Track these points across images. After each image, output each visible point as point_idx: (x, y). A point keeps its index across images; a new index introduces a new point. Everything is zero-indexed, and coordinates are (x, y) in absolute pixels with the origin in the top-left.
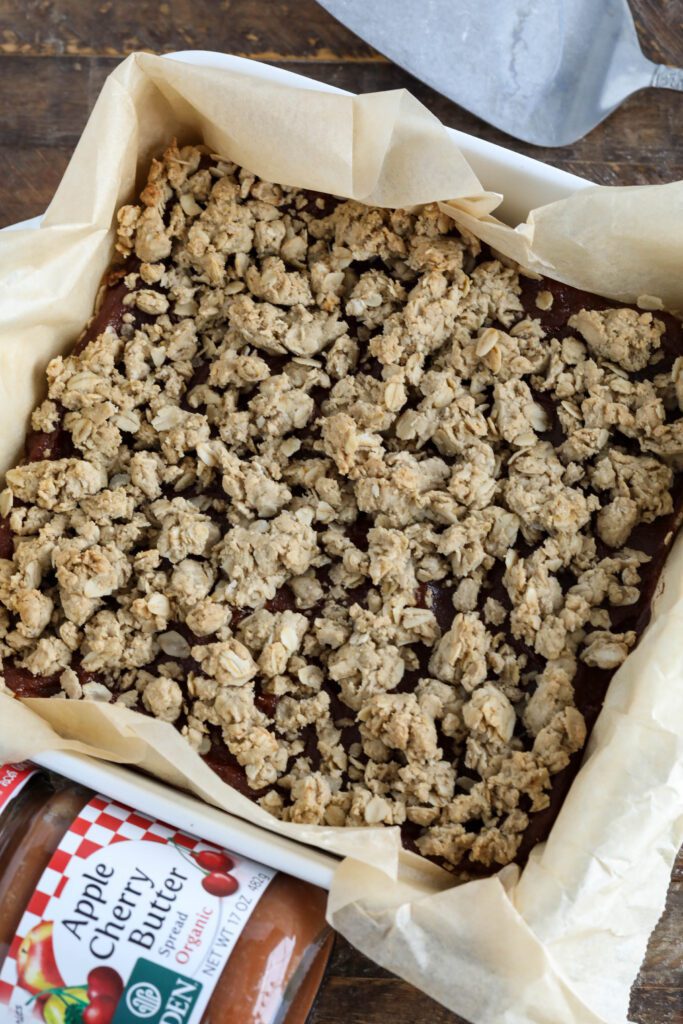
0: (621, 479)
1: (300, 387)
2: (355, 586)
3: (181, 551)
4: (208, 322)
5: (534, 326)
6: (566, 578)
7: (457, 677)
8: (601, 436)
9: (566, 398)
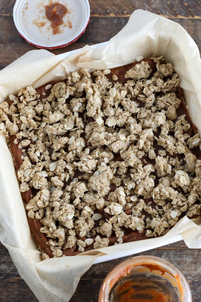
0: (165, 103)
1: (78, 137)
2: (126, 172)
3: (82, 193)
4: (43, 137)
5: (118, 85)
6: (171, 133)
7: (166, 173)
8: (153, 97)
9: (138, 94)
